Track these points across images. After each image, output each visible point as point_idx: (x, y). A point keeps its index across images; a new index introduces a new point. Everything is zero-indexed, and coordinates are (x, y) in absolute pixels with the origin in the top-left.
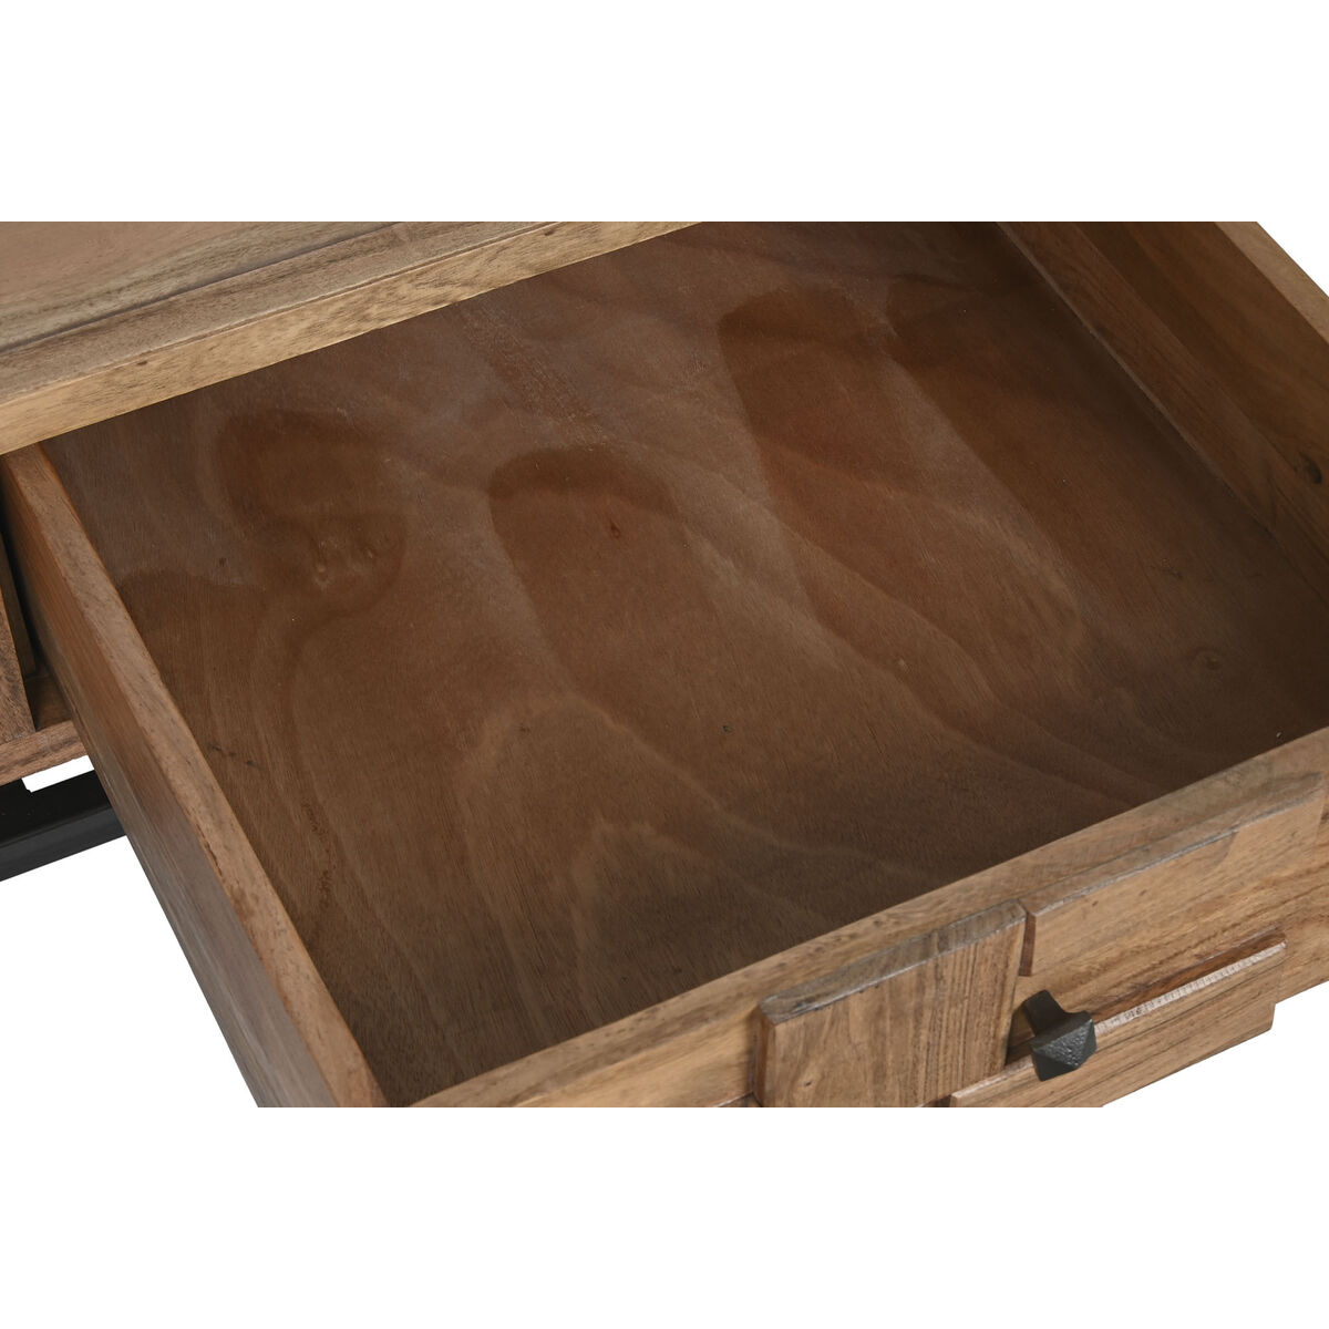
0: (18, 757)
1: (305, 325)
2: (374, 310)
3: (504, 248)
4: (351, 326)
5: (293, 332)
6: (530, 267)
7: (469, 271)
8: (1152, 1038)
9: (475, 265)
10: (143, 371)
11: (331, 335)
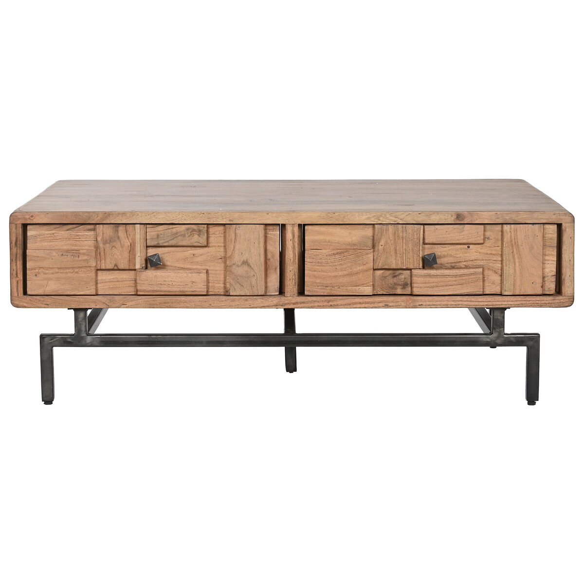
0: (293, 302)
1: (367, 216)
2: (381, 218)
3: (410, 214)
4: (376, 220)
5: (364, 217)
6: (415, 221)
7: (402, 217)
8: (454, 279)
9: (403, 216)
10: (334, 215)
11: (372, 221)
